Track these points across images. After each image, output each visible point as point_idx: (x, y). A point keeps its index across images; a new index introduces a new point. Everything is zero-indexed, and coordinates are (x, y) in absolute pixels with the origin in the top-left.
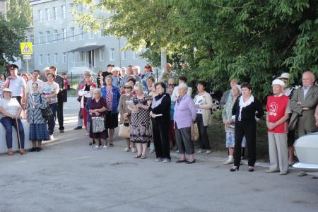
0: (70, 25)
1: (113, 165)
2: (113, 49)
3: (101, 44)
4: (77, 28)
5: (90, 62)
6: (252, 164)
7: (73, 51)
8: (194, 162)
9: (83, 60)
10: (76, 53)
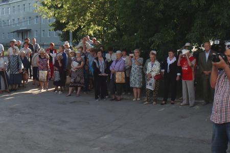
0: (13, 18)
1: (71, 103)
2: (37, 31)
3: (29, 28)
4: (16, 19)
5: (23, 38)
6: (173, 100)
7: (14, 32)
8: (121, 100)
9: (18, 36)
10: (15, 33)
